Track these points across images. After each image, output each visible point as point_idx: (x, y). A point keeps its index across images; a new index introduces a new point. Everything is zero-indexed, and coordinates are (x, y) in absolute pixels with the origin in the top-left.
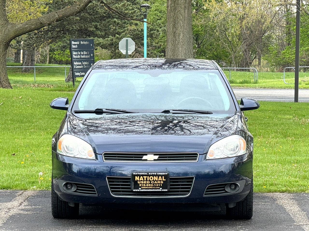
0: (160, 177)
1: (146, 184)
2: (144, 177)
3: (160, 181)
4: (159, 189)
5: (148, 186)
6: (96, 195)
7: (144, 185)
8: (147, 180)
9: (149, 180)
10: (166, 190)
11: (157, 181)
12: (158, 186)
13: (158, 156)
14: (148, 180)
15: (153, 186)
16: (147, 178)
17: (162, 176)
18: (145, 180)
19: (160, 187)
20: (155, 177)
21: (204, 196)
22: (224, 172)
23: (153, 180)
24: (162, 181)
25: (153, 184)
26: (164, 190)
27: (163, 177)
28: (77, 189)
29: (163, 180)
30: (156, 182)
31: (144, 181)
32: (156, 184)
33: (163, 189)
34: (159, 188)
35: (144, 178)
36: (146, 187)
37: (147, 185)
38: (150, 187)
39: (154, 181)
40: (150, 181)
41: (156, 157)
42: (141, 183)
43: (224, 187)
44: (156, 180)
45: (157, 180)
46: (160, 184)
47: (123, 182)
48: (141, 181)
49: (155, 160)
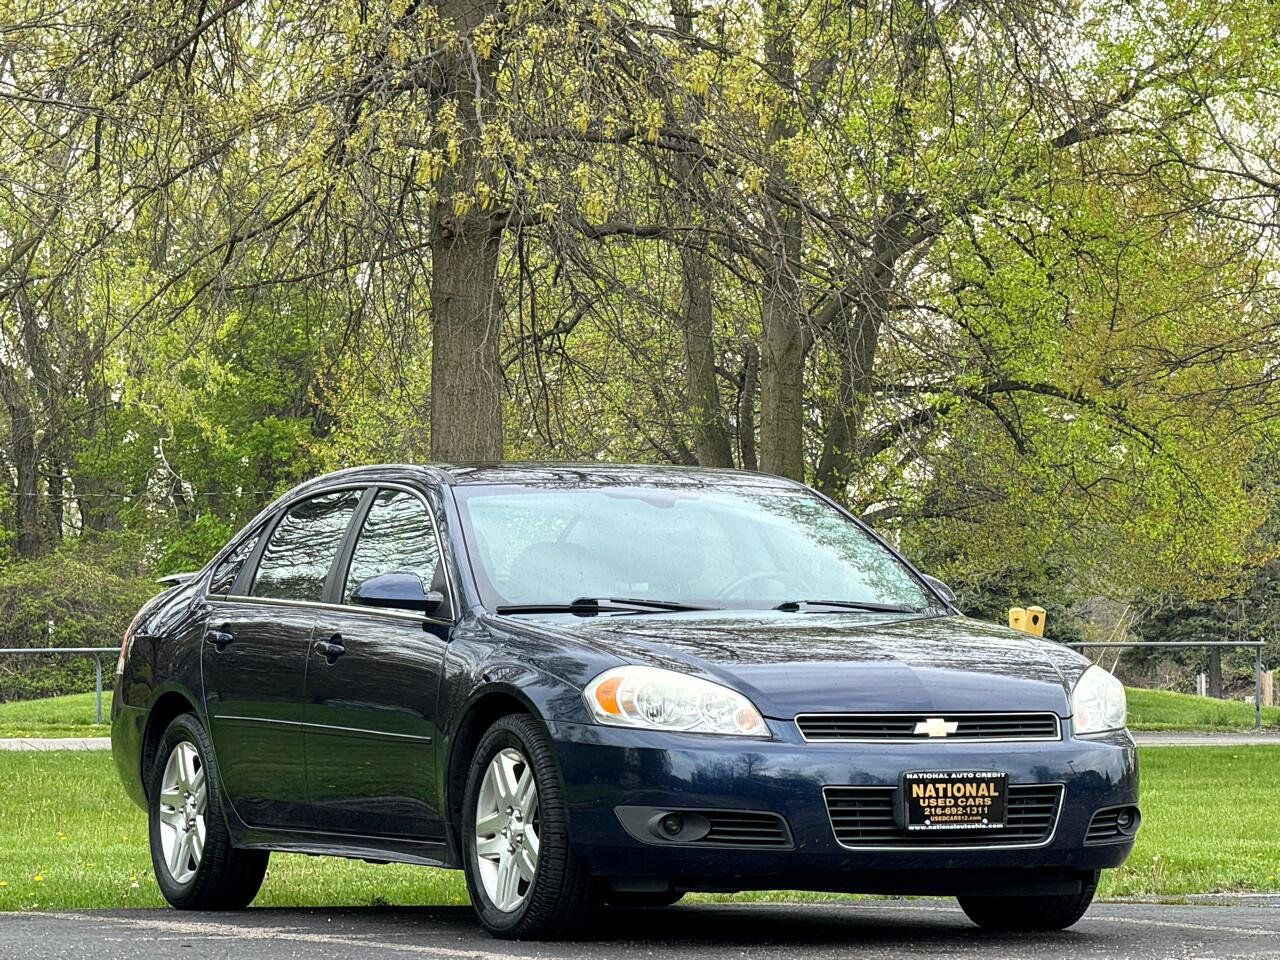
0: (983, 786)
1: (943, 808)
2: (937, 786)
3: (983, 797)
4: (980, 822)
5: (951, 815)
6: (789, 847)
7: (939, 811)
8: (945, 796)
9: (953, 797)
10: (1000, 826)
11: (974, 798)
12: (977, 814)
13: (956, 724)
14: (949, 794)
15: (964, 814)
16: (945, 790)
17: (987, 781)
18: (941, 794)
19: (983, 815)
20: (968, 785)
21: (1087, 843)
22: (1104, 777)
23: (964, 796)
24: (989, 796)
25: (965, 807)
26: (995, 826)
27: (992, 785)
28: (712, 832)
29: (993, 793)
30: (971, 800)
31: (937, 797)
32: (971, 806)
33: (990, 821)
34: (979, 818)
35: (937, 790)
36: (945, 818)
37: (947, 811)
38: (956, 818)
39: (967, 799)
40: (956, 799)
41: (953, 727)
42: (929, 806)
43: (1115, 820)
44: (971, 796)
45: (974, 794)
46: (984, 806)
47: (866, 803)
48: (930, 797)
49: (950, 735)
